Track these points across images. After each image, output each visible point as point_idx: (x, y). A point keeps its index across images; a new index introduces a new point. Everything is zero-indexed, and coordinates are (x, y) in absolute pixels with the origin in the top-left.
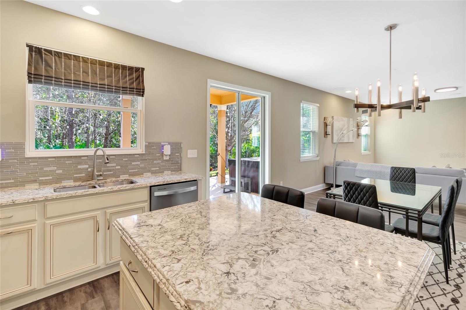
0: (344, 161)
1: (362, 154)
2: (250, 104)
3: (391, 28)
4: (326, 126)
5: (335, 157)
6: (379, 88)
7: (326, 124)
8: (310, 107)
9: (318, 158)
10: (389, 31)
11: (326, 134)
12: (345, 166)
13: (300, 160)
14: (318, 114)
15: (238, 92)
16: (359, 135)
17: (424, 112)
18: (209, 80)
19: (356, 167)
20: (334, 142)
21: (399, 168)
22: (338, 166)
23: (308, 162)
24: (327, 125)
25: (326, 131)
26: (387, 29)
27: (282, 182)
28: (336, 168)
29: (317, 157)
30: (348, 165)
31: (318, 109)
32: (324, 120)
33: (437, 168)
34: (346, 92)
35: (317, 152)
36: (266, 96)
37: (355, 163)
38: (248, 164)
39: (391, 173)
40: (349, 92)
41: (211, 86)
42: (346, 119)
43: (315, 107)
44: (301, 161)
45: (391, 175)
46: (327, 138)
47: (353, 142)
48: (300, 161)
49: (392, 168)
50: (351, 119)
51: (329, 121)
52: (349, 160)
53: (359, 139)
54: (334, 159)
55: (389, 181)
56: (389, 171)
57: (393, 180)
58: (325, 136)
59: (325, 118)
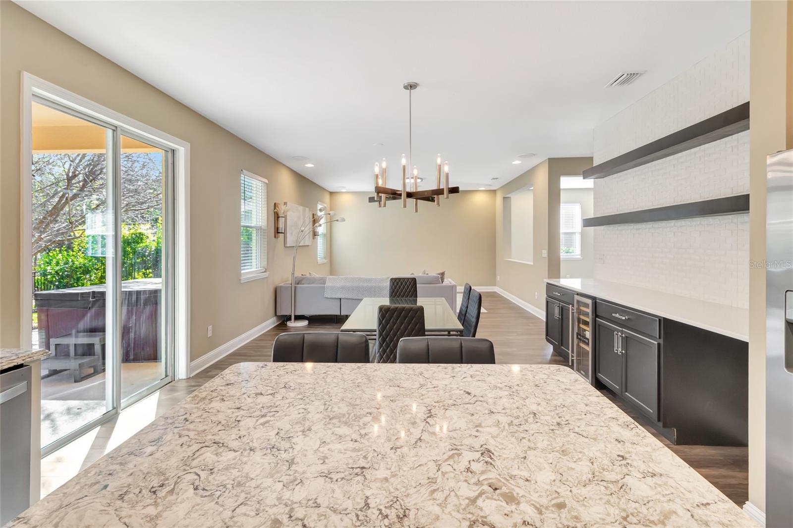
0: (302, 275)
1: (319, 263)
2: (83, 161)
3: (411, 87)
4: (276, 218)
5: (294, 270)
6: (404, 167)
7: (278, 215)
8: (253, 182)
9: (266, 275)
10: (409, 91)
11: (277, 232)
12: (309, 284)
13: (240, 280)
14: (266, 197)
15: (114, 128)
16: (315, 234)
17: (438, 204)
18: (27, 77)
19: (325, 284)
20: (288, 246)
21: (400, 279)
22: (298, 284)
23: (252, 282)
24: (278, 217)
25: (277, 227)
26: (406, 87)
27: (211, 326)
28: (295, 287)
29: (265, 272)
30: (312, 281)
31: (266, 188)
32: (275, 208)
33: (430, 275)
34: (306, 165)
35: (265, 264)
36: (178, 149)
37: (323, 278)
38: (137, 298)
39: (391, 287)
40: (309, 165)
41: (33, 95)
42: (301, 208)
43: (260, 184)
44: (242, 282)
45: (390, 289)
46: (279, 239)
47: (308, 246)
48: (240, 282)
49: (392, 279)
50: (307, 209)
51: (282, 209)
52: (310, 273)
53: (315, 240)
54: (293, 274)
55: (389, 298)
56: (388, 284)
57: (393, 297)
58: (277, 235)
59: (275, 204)
